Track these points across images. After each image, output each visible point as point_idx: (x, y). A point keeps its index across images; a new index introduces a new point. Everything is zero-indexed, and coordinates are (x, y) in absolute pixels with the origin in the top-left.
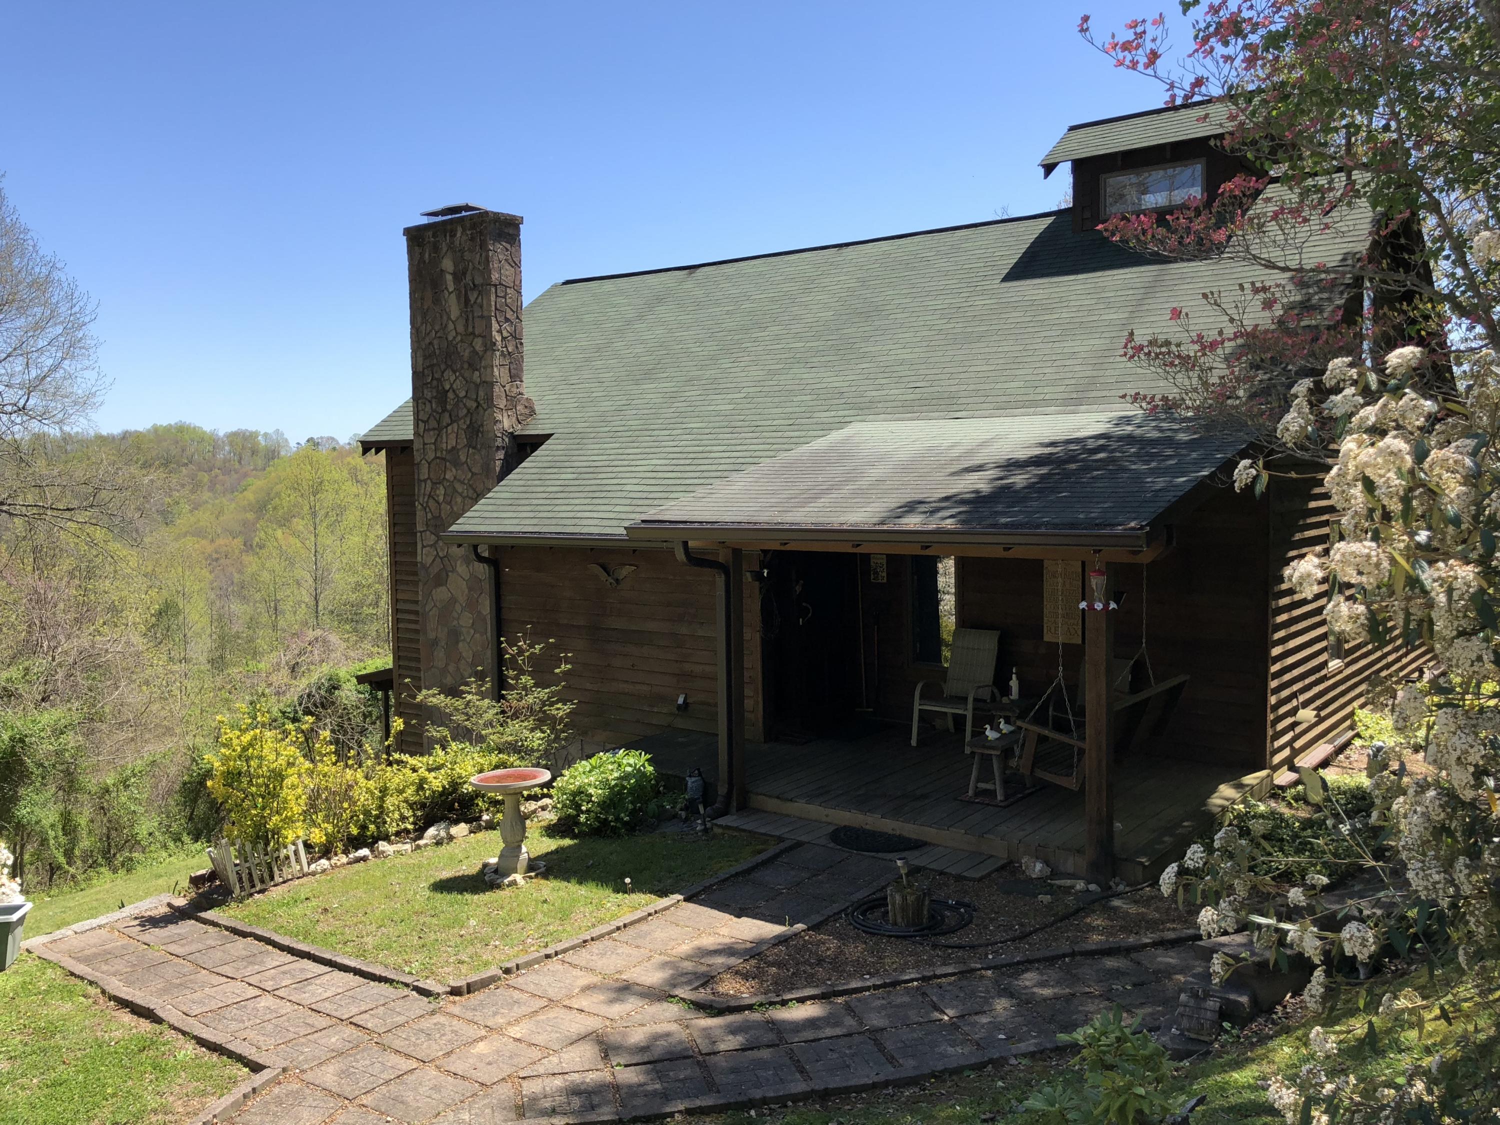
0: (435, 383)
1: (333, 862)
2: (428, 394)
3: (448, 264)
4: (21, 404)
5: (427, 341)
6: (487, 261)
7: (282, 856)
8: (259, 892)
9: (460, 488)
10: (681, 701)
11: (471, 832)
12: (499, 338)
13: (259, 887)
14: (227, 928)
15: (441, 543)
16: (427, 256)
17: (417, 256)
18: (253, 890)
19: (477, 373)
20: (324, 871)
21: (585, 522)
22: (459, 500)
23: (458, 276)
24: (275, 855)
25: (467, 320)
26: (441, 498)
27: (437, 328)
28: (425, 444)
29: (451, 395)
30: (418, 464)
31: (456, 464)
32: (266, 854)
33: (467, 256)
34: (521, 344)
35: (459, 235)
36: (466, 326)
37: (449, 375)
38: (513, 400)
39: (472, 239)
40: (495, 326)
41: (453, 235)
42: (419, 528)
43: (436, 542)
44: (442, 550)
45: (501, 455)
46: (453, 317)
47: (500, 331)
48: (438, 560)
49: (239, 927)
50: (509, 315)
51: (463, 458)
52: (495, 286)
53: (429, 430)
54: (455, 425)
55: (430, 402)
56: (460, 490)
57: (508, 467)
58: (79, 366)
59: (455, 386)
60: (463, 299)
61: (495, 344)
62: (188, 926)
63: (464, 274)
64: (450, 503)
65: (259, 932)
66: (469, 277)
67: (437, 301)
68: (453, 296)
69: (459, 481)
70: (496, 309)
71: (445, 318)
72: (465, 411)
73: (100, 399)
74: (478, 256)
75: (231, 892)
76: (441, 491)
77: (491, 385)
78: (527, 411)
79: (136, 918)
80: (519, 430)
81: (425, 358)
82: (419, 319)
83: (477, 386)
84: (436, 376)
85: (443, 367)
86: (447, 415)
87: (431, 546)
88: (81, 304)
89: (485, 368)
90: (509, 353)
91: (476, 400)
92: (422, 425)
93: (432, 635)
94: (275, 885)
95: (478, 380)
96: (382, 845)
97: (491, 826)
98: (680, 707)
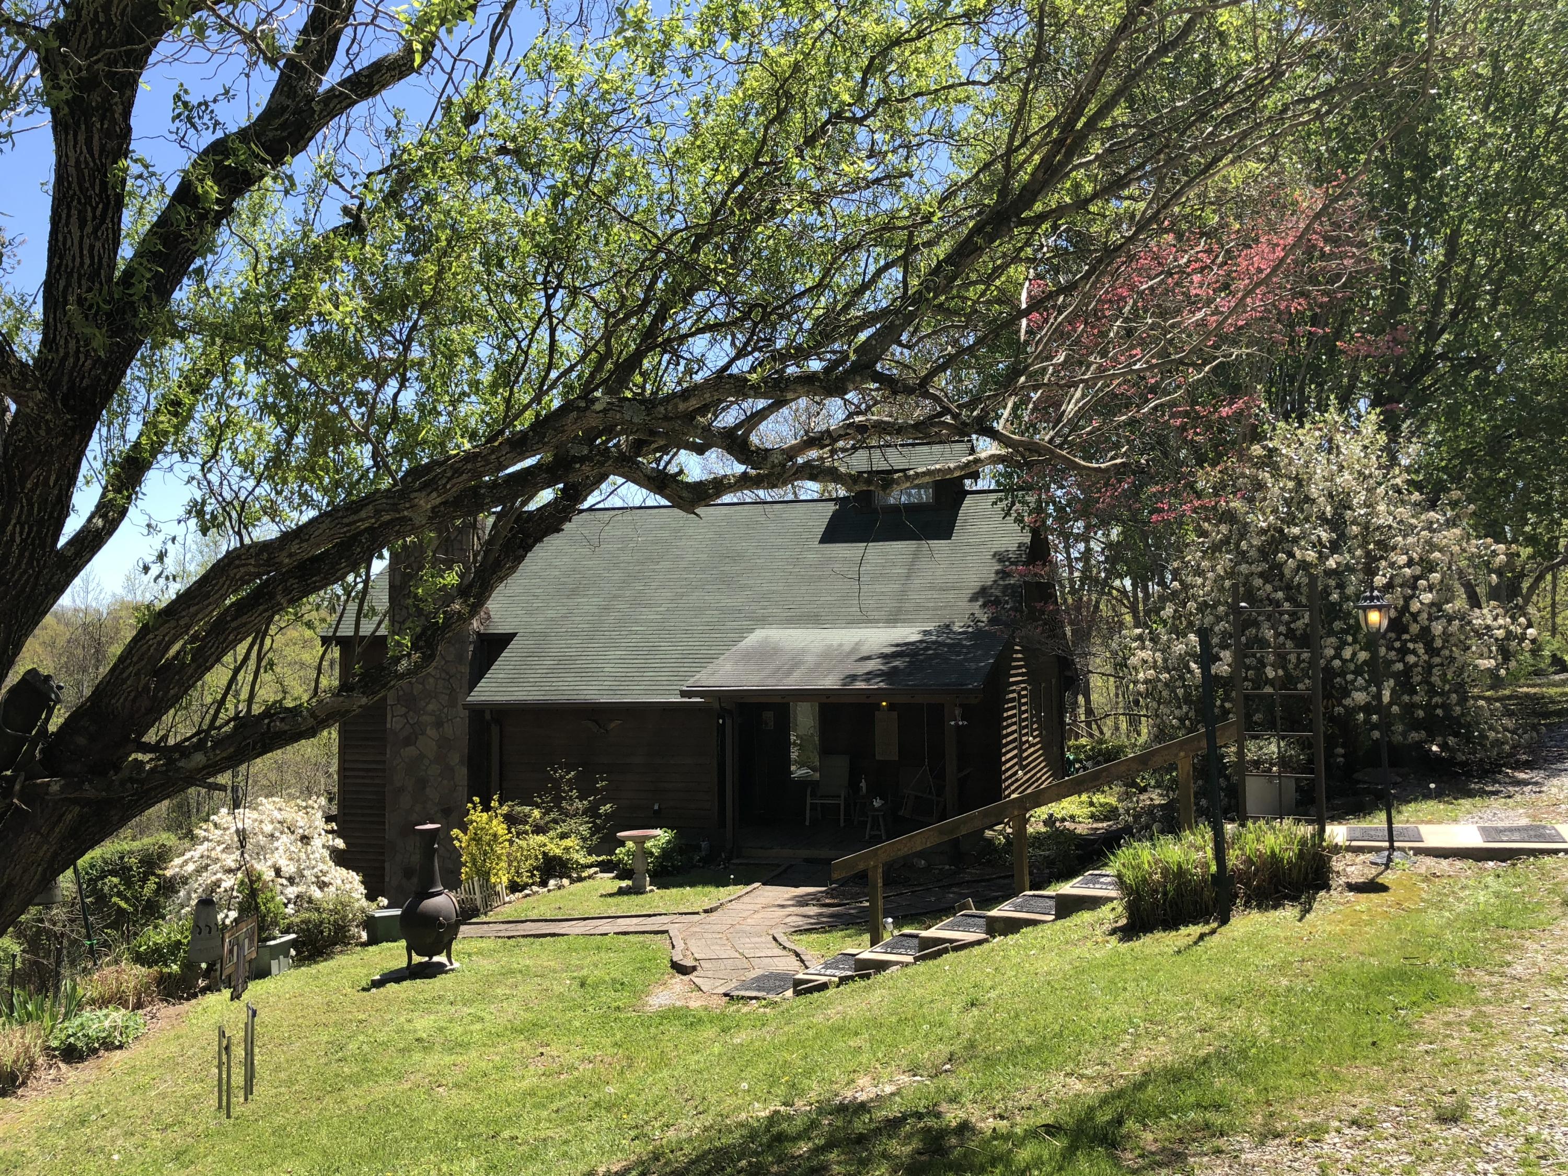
1: (516, 896)
10: (656, 807)
15: (411, 714)
20: (514, 901)
26: (414, 680)
42: (390, 702)
43: (408, 713)
44: (413, 719)
48: (409, 726)
64: (423, 684)
78: (486, 616)
80: (486, 632)
87: (401, 716)
96: (535, 888)
97: (580, 879)
98: (655, 812)
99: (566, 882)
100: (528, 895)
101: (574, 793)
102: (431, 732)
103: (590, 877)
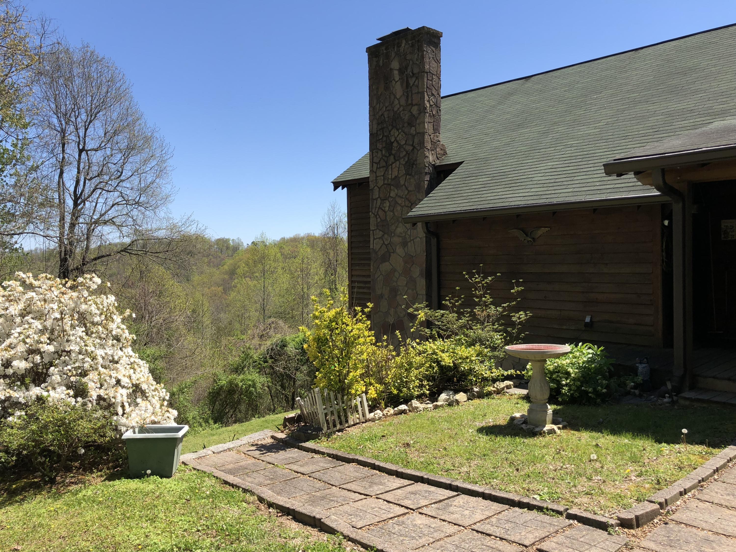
0: (384, 139)
1: (385, 412)
2: (379, 146)
3: (395, 65)
4: (137, 201)
5: (380, 113)
6: (423, 57)
7: (353, 405)
8: (339, 431)
9: (399, 201)
10: (588, 319)
11: (469, 399)
12: (428, 105)
13: (338, 427)
14: (329, 455)
15: (386, 236)
16: (381, 62)
17: (375, 63)
18: (335, 429)
19: (413, 128)
20: (380, 418)
21: (511, 200)
22: (399, 208)
23: (401, 71)
24: (349, 404)
25: (407, 97)
26: (387, 209)
27: (387, 104)
28: (377, 177)
29: (395, 144)
30: (372, 190)
31: (398, 186)
32: (343, 403)
33: (408, 57)
34: (440, 110)
35: (403, 45)
36: (407, 100)
37: (395, 132)
38: (435, 144)
39: (413, 46)
40: (426, 98)
41: (399, 46)
42: (372, 228)
43: (383, 235)
44: (387, 240)
45: (427, 178)
46: (398, 97)
47: (429, 101)
48: (384, 246)
49: (339, 454)
50: (434, 92)
51: (402, 182)
52: (427, 73)
53: (380, 168)
54: (398, 163)
55: (381, 151)
56: (400, 202)
57: (432, 186)
58: (164, 182)
59: (398, 139)
60: (405, 85)
61: (426, 109)
62: (293, 453)
63: (406, 68)
64: (393, 211)
65: (361, 458)
66: (409, 70)
67: (387, 88)
68: (399, 83)
69: (399, 196)
70: (427, 87)
71: (392, 97)
72: (404, 153)
73: (173, 198)
74: (416, 55)
75: (321, 430)
76: (387, 204)
77: (423, 134)
78: (442, 152)
79: (253, 445)
80: (438, 163)
81: (378, 124)
82: (375, 101)
83: (413, 136)
84: (386, 134)
85: (390, 128)
86: (392, 157)
87: (379, 238)
88: (166, 149)
89: (419, 124)
90: (433, 115)
91: (412, 145)
92: (375, 166)
93: (379, 292)
94: (348, 427)
95: (414, 133)
96: (415, 403)
97: (481, 396)
98: (586, 325)
99: (461, 396)
100: (403, 412)
101: (488, 299)
102: (400, 250)
103: (499, 392)
